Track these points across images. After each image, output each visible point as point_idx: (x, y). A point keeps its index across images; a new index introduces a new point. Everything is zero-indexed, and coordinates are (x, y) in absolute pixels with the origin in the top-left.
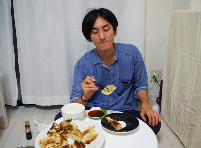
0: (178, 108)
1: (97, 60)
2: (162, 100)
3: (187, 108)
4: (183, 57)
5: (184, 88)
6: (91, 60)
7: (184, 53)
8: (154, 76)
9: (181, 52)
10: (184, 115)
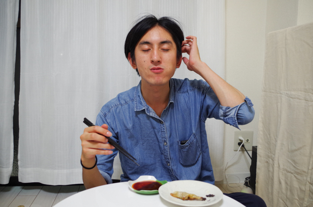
0: (289, 188)
1: (141, 105)
2: (256, 179)
3: (305, 185)
4: (291, 99)
5: (296, 150)
6: (129, 105)
7: (293, 93)
8: (240, 142)
9: (287, 92)
10: (299, 198)
